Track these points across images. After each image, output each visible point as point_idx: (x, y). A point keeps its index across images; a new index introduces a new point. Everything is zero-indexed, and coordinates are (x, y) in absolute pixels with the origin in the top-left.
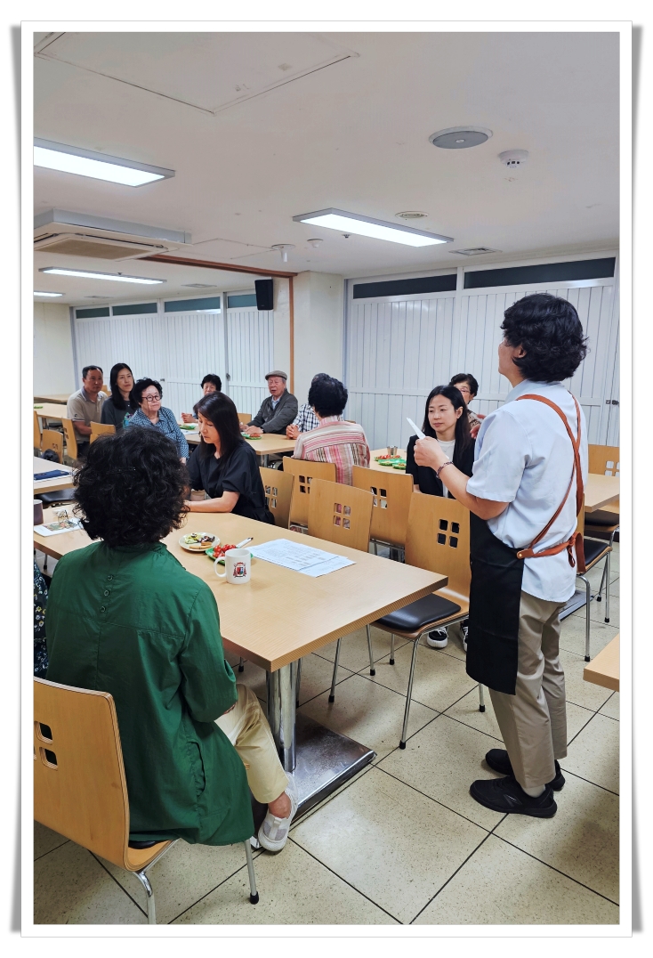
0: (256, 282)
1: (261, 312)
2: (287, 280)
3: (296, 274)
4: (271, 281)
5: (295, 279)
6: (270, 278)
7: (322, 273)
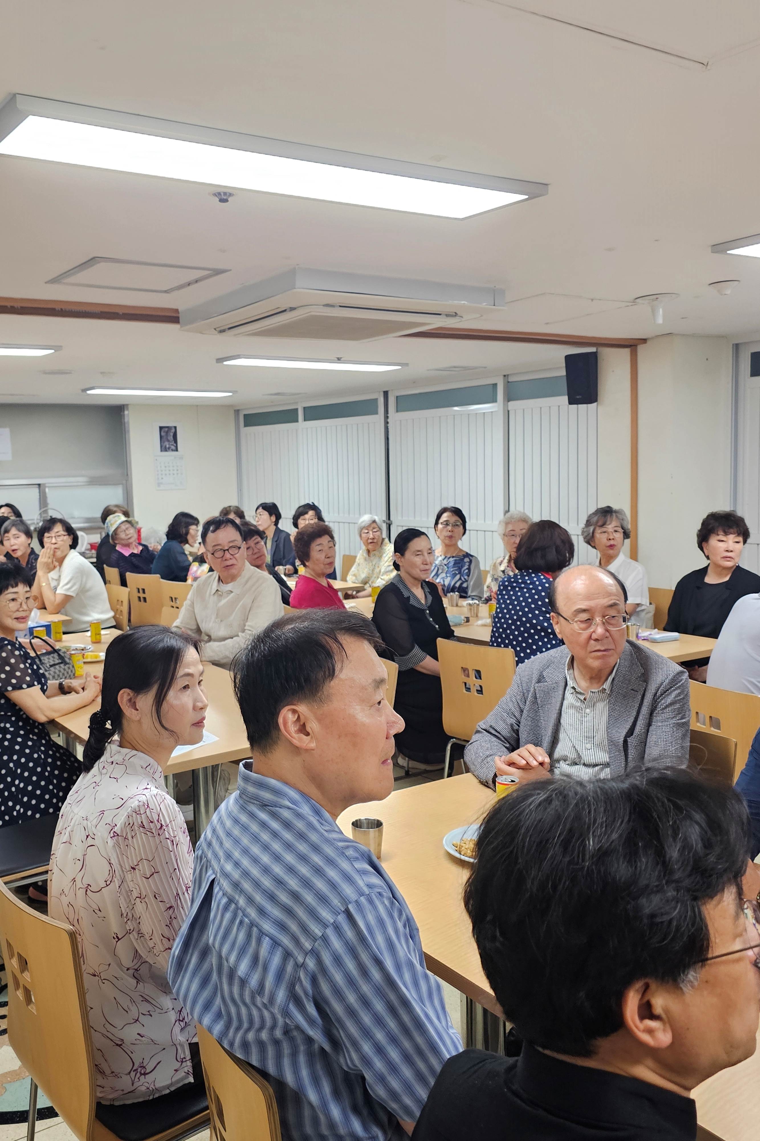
0: (569, 359)
1: (575, 406)
2: (627, 351)
3: (644, 341)
4: (595, 355)
5: (641, 349)
6: (593, 350)
7: (693, 336)
